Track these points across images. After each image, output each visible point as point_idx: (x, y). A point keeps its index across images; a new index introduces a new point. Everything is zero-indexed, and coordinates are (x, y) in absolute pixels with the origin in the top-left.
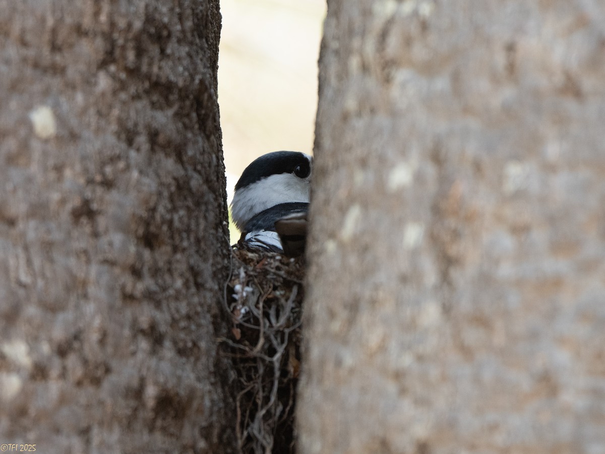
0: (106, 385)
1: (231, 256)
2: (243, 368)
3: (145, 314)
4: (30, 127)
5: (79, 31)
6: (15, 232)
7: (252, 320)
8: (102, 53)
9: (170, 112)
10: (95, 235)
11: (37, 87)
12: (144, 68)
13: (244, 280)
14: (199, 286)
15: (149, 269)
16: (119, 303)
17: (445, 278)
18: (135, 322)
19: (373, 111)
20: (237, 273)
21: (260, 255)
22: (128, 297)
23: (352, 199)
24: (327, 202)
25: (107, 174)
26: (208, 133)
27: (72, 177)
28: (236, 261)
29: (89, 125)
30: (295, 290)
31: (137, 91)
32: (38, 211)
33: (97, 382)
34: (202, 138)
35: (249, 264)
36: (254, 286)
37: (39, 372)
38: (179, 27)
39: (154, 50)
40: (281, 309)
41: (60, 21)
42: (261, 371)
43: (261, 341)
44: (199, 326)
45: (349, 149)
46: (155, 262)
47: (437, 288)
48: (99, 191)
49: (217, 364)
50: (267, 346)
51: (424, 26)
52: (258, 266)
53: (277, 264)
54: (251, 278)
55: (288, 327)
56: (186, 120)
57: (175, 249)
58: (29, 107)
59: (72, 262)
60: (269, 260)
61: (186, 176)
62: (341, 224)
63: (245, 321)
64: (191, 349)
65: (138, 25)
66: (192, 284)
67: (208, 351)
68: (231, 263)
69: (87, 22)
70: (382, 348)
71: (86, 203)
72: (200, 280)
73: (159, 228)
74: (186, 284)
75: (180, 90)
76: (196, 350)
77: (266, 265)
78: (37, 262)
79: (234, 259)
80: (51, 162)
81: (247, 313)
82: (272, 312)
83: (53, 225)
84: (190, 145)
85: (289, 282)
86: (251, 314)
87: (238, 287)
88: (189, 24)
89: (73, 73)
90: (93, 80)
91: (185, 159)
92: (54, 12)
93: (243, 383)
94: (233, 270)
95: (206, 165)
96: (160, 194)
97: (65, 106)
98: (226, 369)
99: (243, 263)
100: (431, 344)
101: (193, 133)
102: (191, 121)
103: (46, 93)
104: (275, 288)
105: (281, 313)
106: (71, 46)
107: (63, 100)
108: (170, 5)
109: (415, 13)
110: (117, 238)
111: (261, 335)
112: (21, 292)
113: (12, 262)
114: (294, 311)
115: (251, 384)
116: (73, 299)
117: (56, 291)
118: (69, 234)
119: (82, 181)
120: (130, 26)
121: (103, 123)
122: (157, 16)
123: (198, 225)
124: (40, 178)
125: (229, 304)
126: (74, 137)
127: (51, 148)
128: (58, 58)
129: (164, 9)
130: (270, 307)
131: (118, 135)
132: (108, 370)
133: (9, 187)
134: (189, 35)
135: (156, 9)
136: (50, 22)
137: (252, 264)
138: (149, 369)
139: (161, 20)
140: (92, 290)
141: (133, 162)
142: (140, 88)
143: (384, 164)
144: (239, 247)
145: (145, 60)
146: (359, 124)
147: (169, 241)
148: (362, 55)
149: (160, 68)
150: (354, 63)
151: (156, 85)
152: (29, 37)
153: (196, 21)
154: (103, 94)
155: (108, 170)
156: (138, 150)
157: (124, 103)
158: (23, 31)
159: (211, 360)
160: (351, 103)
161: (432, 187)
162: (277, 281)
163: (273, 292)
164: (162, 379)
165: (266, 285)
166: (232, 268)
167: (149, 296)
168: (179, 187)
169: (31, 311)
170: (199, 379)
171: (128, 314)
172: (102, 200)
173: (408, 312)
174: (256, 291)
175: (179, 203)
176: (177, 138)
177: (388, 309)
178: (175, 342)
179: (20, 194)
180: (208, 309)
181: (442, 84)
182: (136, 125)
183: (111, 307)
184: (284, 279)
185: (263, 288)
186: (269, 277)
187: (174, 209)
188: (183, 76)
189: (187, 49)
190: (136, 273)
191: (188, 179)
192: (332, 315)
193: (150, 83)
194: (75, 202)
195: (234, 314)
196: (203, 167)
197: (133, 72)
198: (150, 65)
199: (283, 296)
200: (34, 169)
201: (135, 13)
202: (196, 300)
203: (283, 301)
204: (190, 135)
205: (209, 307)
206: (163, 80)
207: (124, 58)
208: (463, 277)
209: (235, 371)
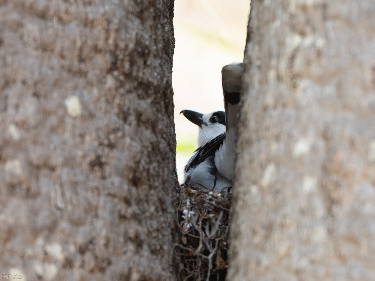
0: (108, 272)
1: (181, 191)
2: (188, 262)
3: (133, 228)
4: (65, 109)
5: (96, 50)
6: (55, 175)
7: (194, 232)
8: (109, 64)
9: (149, 101)
10: (103, 178)
11: (70, 84)
12: (134, 73)
13: (189, 207)
14: (164, 210)
15: (135, 200)
16: (117, 221)
17: (329, 212)
18: (126, 233)
19: (284, 106)
20: (185, 202)
21: (199, 191)
22: (123, 217)
23: (269, 161)
24: (251, 161)
25: (111, 139)
26: (169, 114)
27: (90, 141)
28: (184, 195)
29: (101, 109)
30: (221, 214)
31: (130, 87)
32: (69, 162)
33: (102, 270)
34: (167, 117)
35: (192, 197)
36: (195, 211)
37: (68, 264)
38: (155, 48)
39: (140, 62)
40: (212, 226)
41: (84, 43)
42: (200, 264)
43: (201, 246)
44: (164, 236)
45: (268, 129)
46: (139, 195)
47: (324, 218)
48: (106, 150)
49: (174, 259)
50: (204, 249)
51: (319, 53)
52: (198, 198)
53: (210, 197)
54: (194, 206)
55: (217, 237)
56: (158, 106)
57: (151, 187)
58: (65, 97)
59: (89, 194)
60: (205, 194)
61: (158, 141)
62: (262, 176)
63: (190, 233)
64: (159, 250)
65: (131, 46)
66: (160, 209)
67: (169, 252)
68: (181, 196)
69: (101, 44)
70: (288, 255)
71: (98, 157)
72: (164, 207)
73: (141, 173)
74: (157, 210)
75: (155, 87)
76: (162, 251)
77: (203, 197)
78: (68, 194)
79: (183, 194)
80: (78, 132)
81: (191, 228)
82: (207, 227)
83: (78, 171)
84: (160, 122)
85: (218, 208)
86: (193, 228)
87: (185, 211)
88: (160, 45)
89: (91, 76)
90: (104, 80)
91: (157, 130)
92: (81, 37)
93: (187, 272)
94: (182, 200)
95: (169, 134)
96: (142, 152)
97: (87, 97)
98: (178, 263)
99: (188, 196)
100: (320, 253)
101: (161, 114)
102: (160, 106)
103: (75, 88)
104: (209, 212)
105: (212, 228)
106: (91, 59)
107: (85, 92)
108: (149, 34)
109: (313, 45)
110: (117, 180)
111: (201, 242)
112: (58, 213)
113: (53, 194)
114: (221, 227)
115: (193, 272)
116: (89, 218)
117: (79, 213)
118: (87, 177)
119: (96, 144)
120: (127, 46)
121: (109, 107)
122: (143, 41)
123: (164, 172)
124: (70, 142)
125: (180, 222)
126: (91, 116)
127: (78, 123)
128: (83, 66)
129: (146, 36)
130: (205, 225)
131: (118, 115)
132: (109, 263)
133: (52, 147)
134: (160, 52)
135: (142, 36)
136: (79, 44)
137: (194, 196)
138: (134, 262)
139: (145, 43)
140: (101, 212)
141: (127, 132)
142: (132, 85)
143: (291, 139)
144: (185, 185)
145: (135, 68)
146: (275, 113)
147: (147, 182)
148: (277, 71)
149: (144, 73)
150: (272, 75)
151: (141, 84)
152: (66, 53)
153: (164, 44)
154: (110, 89)
155: (112, 137)
156: (130, 125)
157: (122, 95)
158: (62, 49)
159: (171, 257)
160: (269, 100)
161: (322, 155)
162: (210, 208)
163: (208, 215)
164: (142, 269)
165: (203, 210)
166: (181, 199)
167: (135, 217)
168: (153, 148)
169: (64, 225)
170: (163, 269)
171: (122, 228)
172: (108, 156)
173: (305, 233)
174: (197, 214)
175: (153, 159)
176: (152, 118)
177: (292, 230)
178: (150, 246)
179: (58, 151)
180: (169, 225)
181: (330, 90)
182: (129, 109)
183: (112, 224)
184: (215, 207)
185: (201, 212)
186: (205, 205)
187: (150, 162)
188: (157, 78)
189: (159, 61)
190: (127, 202)
191: (158, 143)
192: (254, 233)
193: (138, 82)
194: (92, 157)
195: (183, 228)
196: (167, 136)
197: (128, 76)
198: (138, 71)
199: (214, 217)
200: (67, 135)
201: (130, 39)
202: (162, 219)
203: (214, 221)
204: (160, 116)
205: (170, 223)
206: (145, 81)
207: (123, 66)
208: (341, 212)
209: (183, 264)
